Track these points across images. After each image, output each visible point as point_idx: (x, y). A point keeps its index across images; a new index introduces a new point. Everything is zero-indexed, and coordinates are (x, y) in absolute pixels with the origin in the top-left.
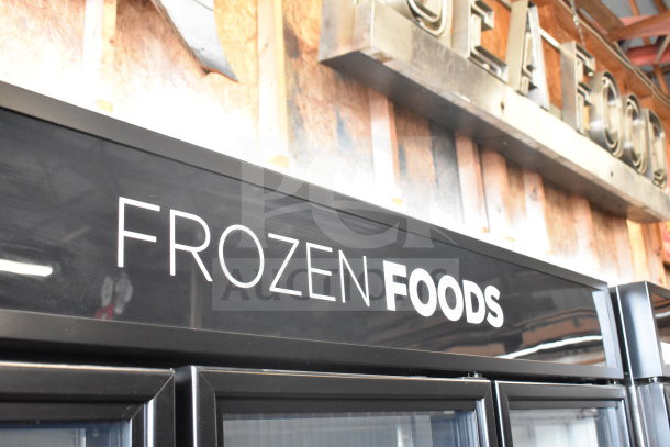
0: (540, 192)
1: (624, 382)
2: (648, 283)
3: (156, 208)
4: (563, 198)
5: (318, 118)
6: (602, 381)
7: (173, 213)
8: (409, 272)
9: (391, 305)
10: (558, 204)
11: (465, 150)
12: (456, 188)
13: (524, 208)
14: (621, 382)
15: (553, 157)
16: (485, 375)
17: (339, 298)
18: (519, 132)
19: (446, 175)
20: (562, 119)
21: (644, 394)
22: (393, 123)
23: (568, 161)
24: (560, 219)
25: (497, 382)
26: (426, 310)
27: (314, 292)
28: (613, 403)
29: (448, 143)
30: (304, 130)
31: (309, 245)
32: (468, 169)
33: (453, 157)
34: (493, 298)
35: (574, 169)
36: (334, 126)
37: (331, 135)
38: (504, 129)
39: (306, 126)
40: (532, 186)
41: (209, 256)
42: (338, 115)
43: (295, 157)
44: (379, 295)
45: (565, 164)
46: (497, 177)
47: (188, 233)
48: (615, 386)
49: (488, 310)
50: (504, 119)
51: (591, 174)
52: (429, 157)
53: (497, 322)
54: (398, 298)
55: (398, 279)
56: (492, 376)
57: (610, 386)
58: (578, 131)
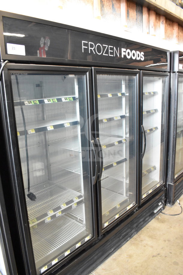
0: (164, 22)
1: (170, 72)
2: (179, 51)
3: (87, 42)
4: (171, 23)
5: (107, 4)
6: (165, 72)
7: (89, 43)
8: (126, 50)
9: (123, 57)
10: (169, 25)
11: (145, 10)
12: (141, 21)
13: (159, 26)
14: (169, 72)
15: (168, 12)
16: (139, 69)
17: (114, 56)
18: (159, 6)
19: (139, 18)
20: (173, 2)
21: (174, 75)
22: (126, 4)
23: (172, 13)
24: (169, 29)
25: (141, 71)
26: (129, 57)
27: (110, 54)
28: (166, 76)
29: (141, 8)
30: (104, 8)
31: (109, 46)
32: (145, 16)
33: (142, 12)
34: (142, 55)
35: (174, 15)
36: (111, 6)
37: (110, 9)
38: (155, 5)
39: (104, 7)
40: (163, 19)
41: (94, 49)
42: (112, 3)
43: (102, 16)
44: (120, 54)
45: (172, 14)
46: (153, 18)
47: (92, 46)
48: (168, 73)
49: (141, 57)
50: (155, 3)
51: (179, 17)
52: (135, 13)
53: (142, 59)
54: (124, 55)
55: (124, 52)
56: (140, 70)
57: (166, 73)
58: (177, 5)
